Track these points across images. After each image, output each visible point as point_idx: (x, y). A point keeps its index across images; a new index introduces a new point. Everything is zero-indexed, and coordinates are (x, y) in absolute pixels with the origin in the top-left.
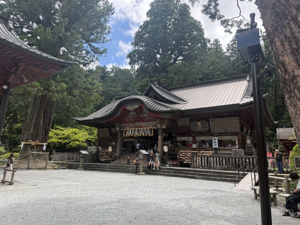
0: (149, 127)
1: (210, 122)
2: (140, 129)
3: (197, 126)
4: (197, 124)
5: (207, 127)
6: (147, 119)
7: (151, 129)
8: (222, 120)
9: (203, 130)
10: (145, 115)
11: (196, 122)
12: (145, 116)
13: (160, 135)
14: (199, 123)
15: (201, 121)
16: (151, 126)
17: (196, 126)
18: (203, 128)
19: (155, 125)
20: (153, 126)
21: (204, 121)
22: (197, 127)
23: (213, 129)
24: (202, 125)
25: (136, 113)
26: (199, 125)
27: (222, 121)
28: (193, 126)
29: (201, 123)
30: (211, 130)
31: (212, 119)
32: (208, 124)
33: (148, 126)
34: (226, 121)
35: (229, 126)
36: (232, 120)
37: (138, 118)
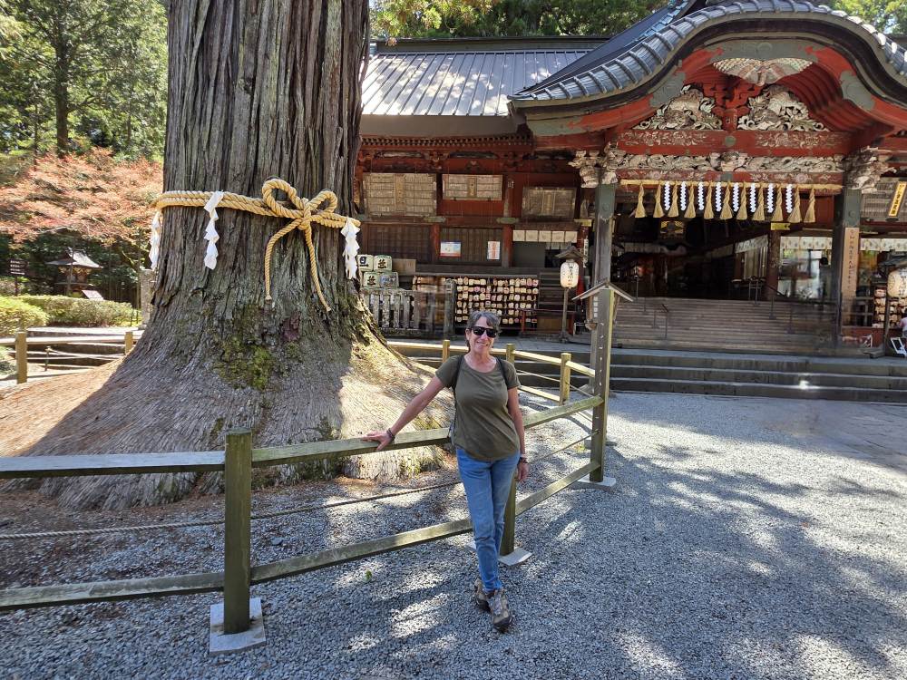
0: (790, 180)
3: (891, 196)
4: (895, 188)
7: (805, 195)
9: (904, 215)
11: (895, 180)
13: (853, 224)
14: (902, 188)
17: (884, 196)
20: (814, 179)
22: (885, 202)
26: (899, 196)
33: (783, 177)
37: (725, 135)
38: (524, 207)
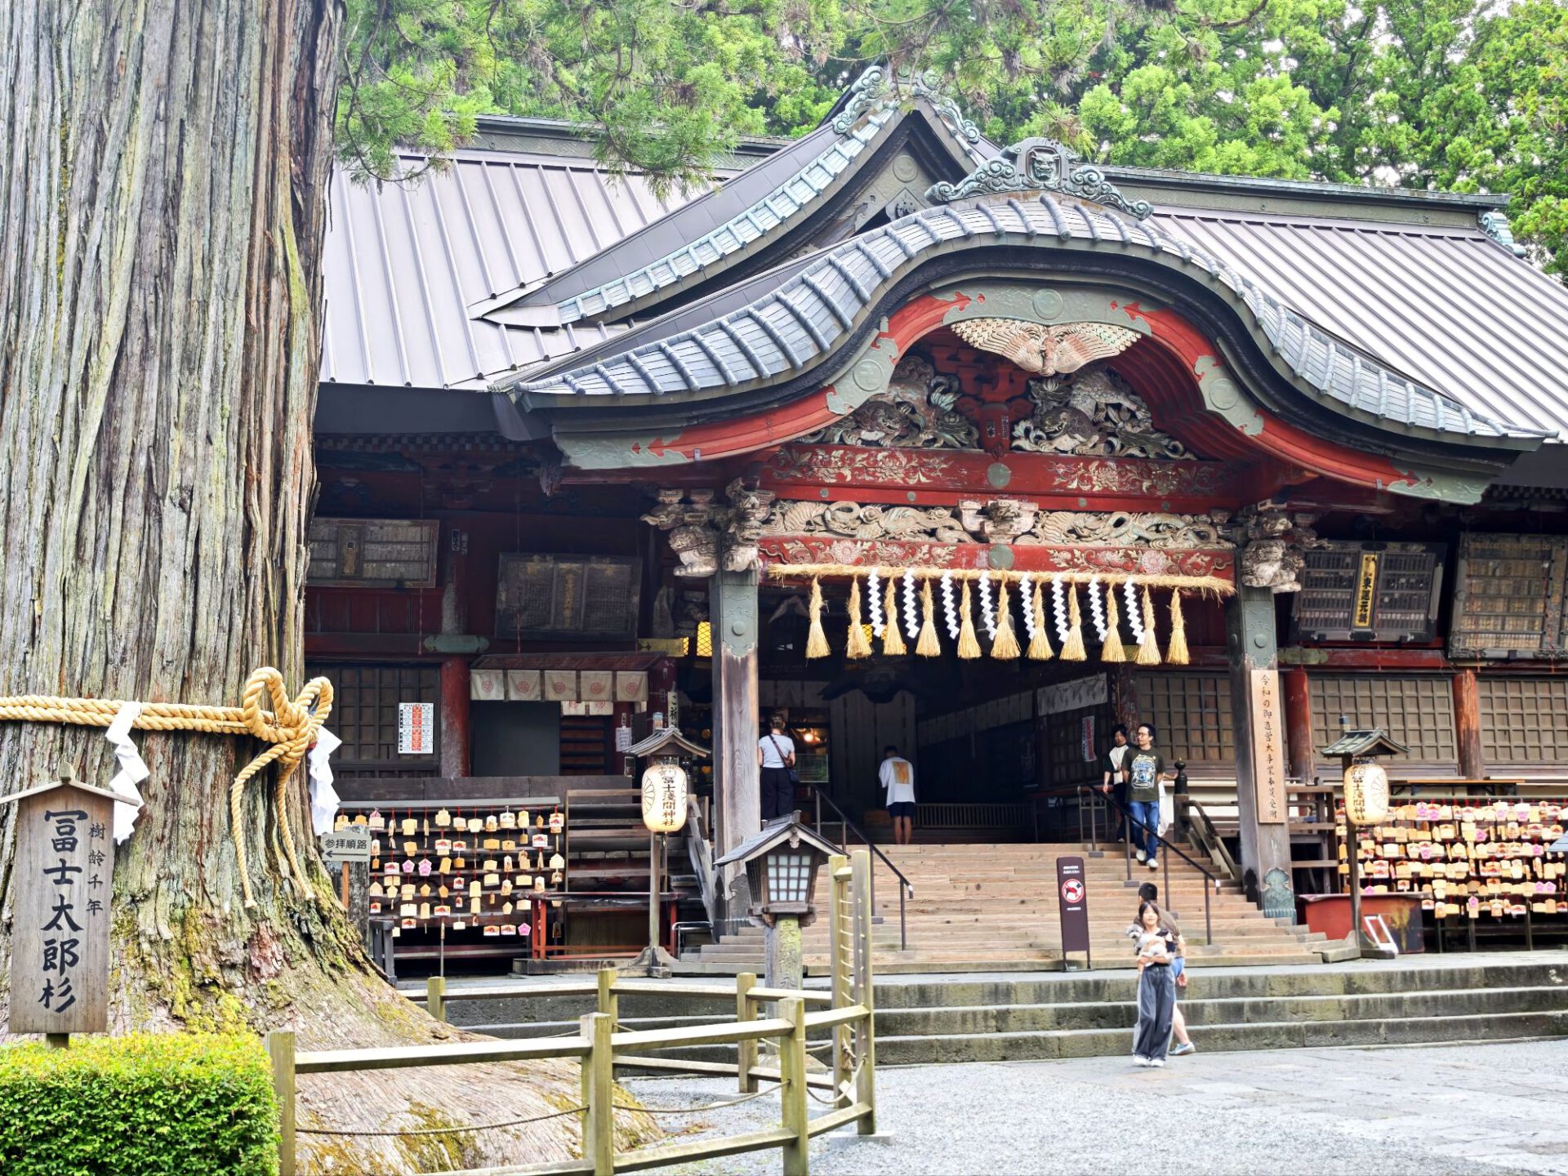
0: (1130, 565)
1: (1463, 567)
2: (1024, 578)
3: (1352, 583)
4: (1356, 565)
5: (1421, 605)
6: (1104, 479)
7: (1161, 596)
9: (1385, 624)
10: (1070, 431)
11: (1354, 546)
12: (1065, 443)
13: (1261, 663)
14: (1372, 565)
15: (1394, 548)
16: (1147, 559)
17: (1338, 582)
18: (1393, 605)
19: (1189, 554)
20: (1179, 564)
21: (1415, 548)
22: (1341, 594)
23: (1467, 626)
24: (1386, 582)
25: (947, 401)
26: (1367, 582)
29: (1389, 564)
30: (1455, 625)
31: (1484, 543)
32: (1439, 571)
33: (1116, 558)
37: (988, 463)
38: (501, 606)
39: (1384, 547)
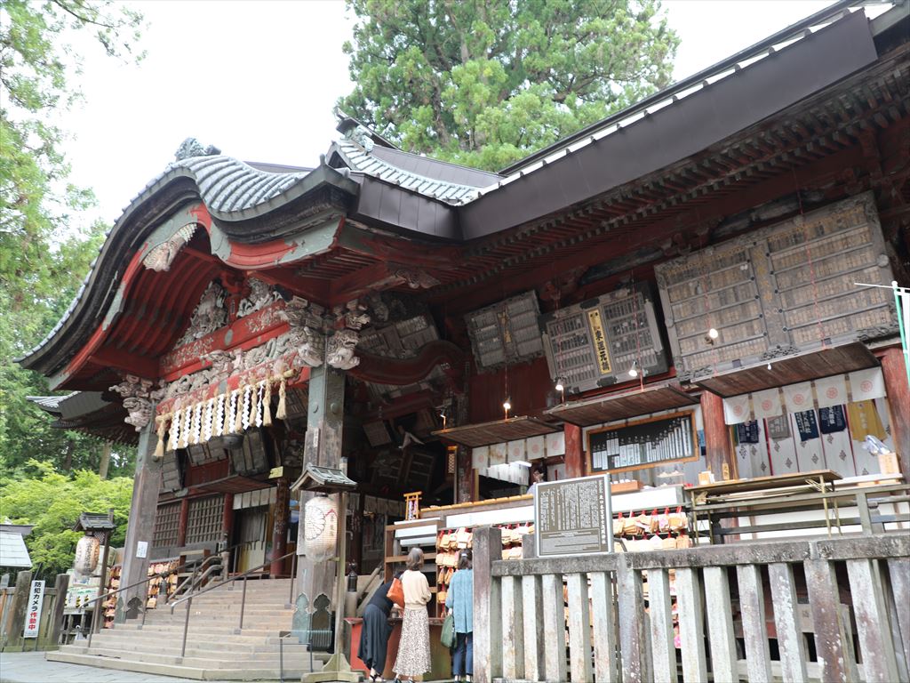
1: (663, 294)
3: (587, 339)
5: (647, 340)
8: (741, 258)
9: (625, 365)
10: (259, 297)
12: (257, 305)
14: (596, 320)
15: (605, 299)
17: (578, 341)
18: (625, 348)
21: (622, 294)
23: (687, 348)
24: (614, 331)
25: (220, 303)
26: (599, 335)
27: (745, 267)
28: (565, 345)
29: (609, 313)
30: (675, 353)
31: (675, 267)
32: (649, 307)
34: (776, 257)
35: (800, 297)
36: (820, 232)
37: (227, 331)
39: (598, 302)
